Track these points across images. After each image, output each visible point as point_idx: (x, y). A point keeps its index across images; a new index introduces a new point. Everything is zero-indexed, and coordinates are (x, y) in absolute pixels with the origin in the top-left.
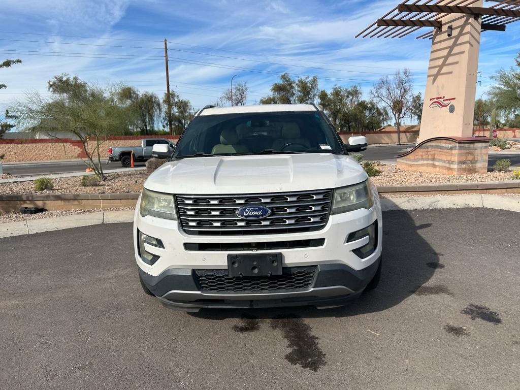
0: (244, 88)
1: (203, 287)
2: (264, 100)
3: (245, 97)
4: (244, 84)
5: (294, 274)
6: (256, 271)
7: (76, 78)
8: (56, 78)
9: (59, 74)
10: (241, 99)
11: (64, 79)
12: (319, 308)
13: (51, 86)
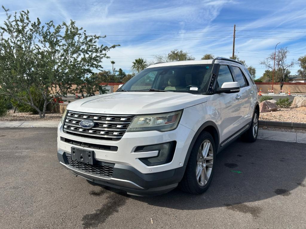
0: (285, 51)
1: (69, 163)
2: (302, 58)
3: (286, 57)
4: (285, 49)
5: (103, 167)
6: (82, 160)
7: (181, 52)
8: (172, 52)
9: (173, 50)
10: (282, 58)
11: (176, 52)
12: (128, 193)
13: (169, 56)
